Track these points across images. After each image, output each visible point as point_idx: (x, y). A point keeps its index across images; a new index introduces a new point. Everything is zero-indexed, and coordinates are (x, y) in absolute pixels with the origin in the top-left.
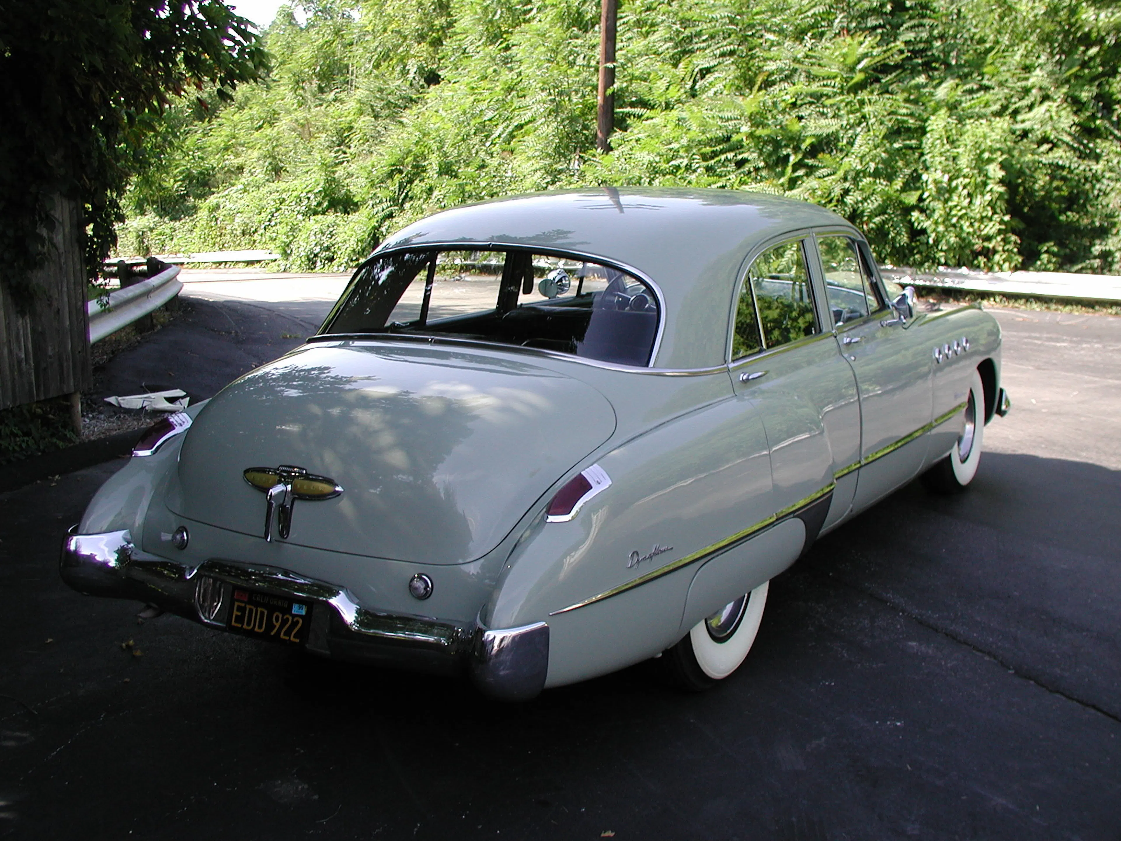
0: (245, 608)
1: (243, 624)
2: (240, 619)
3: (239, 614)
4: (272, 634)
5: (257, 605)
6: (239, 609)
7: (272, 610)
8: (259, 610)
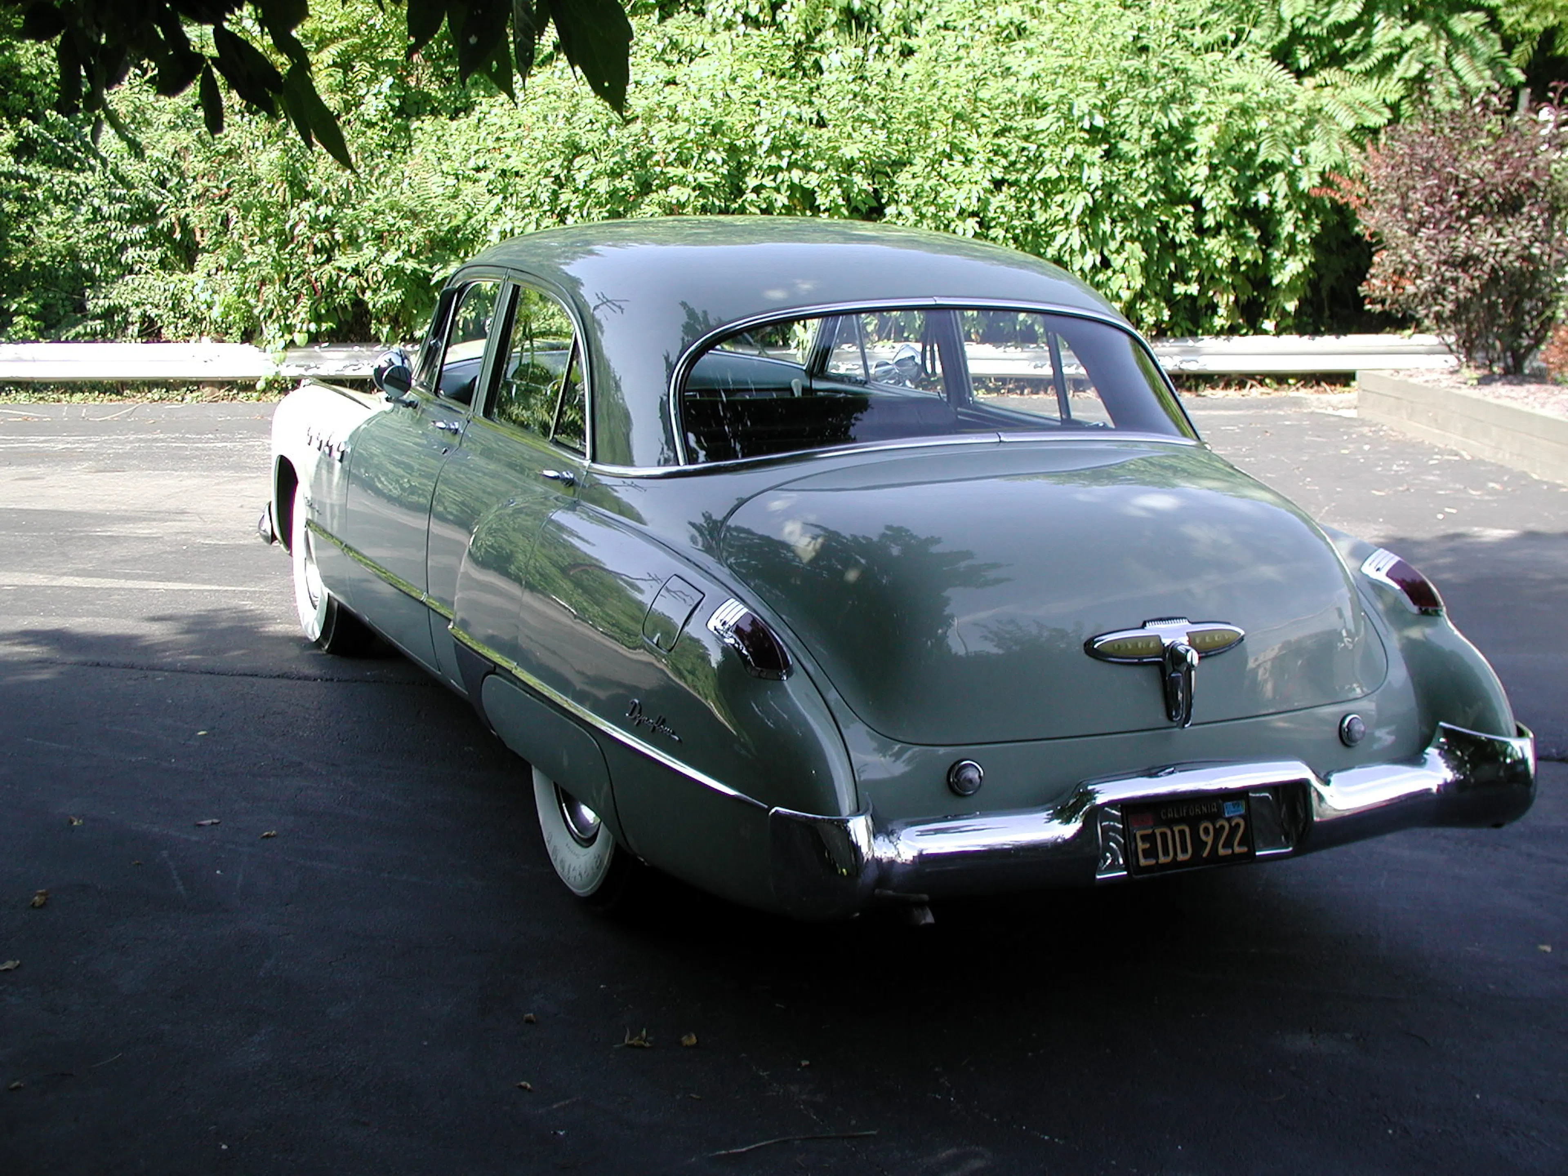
0: (1154, 834)
1: (1157, 857)
2: (1150, 853)
3: (1147, 846)
4: (1205, 854)
5: (1170, 823)
6: (1144, 838)
7: (1193, 823)
8: (1176, 829)
